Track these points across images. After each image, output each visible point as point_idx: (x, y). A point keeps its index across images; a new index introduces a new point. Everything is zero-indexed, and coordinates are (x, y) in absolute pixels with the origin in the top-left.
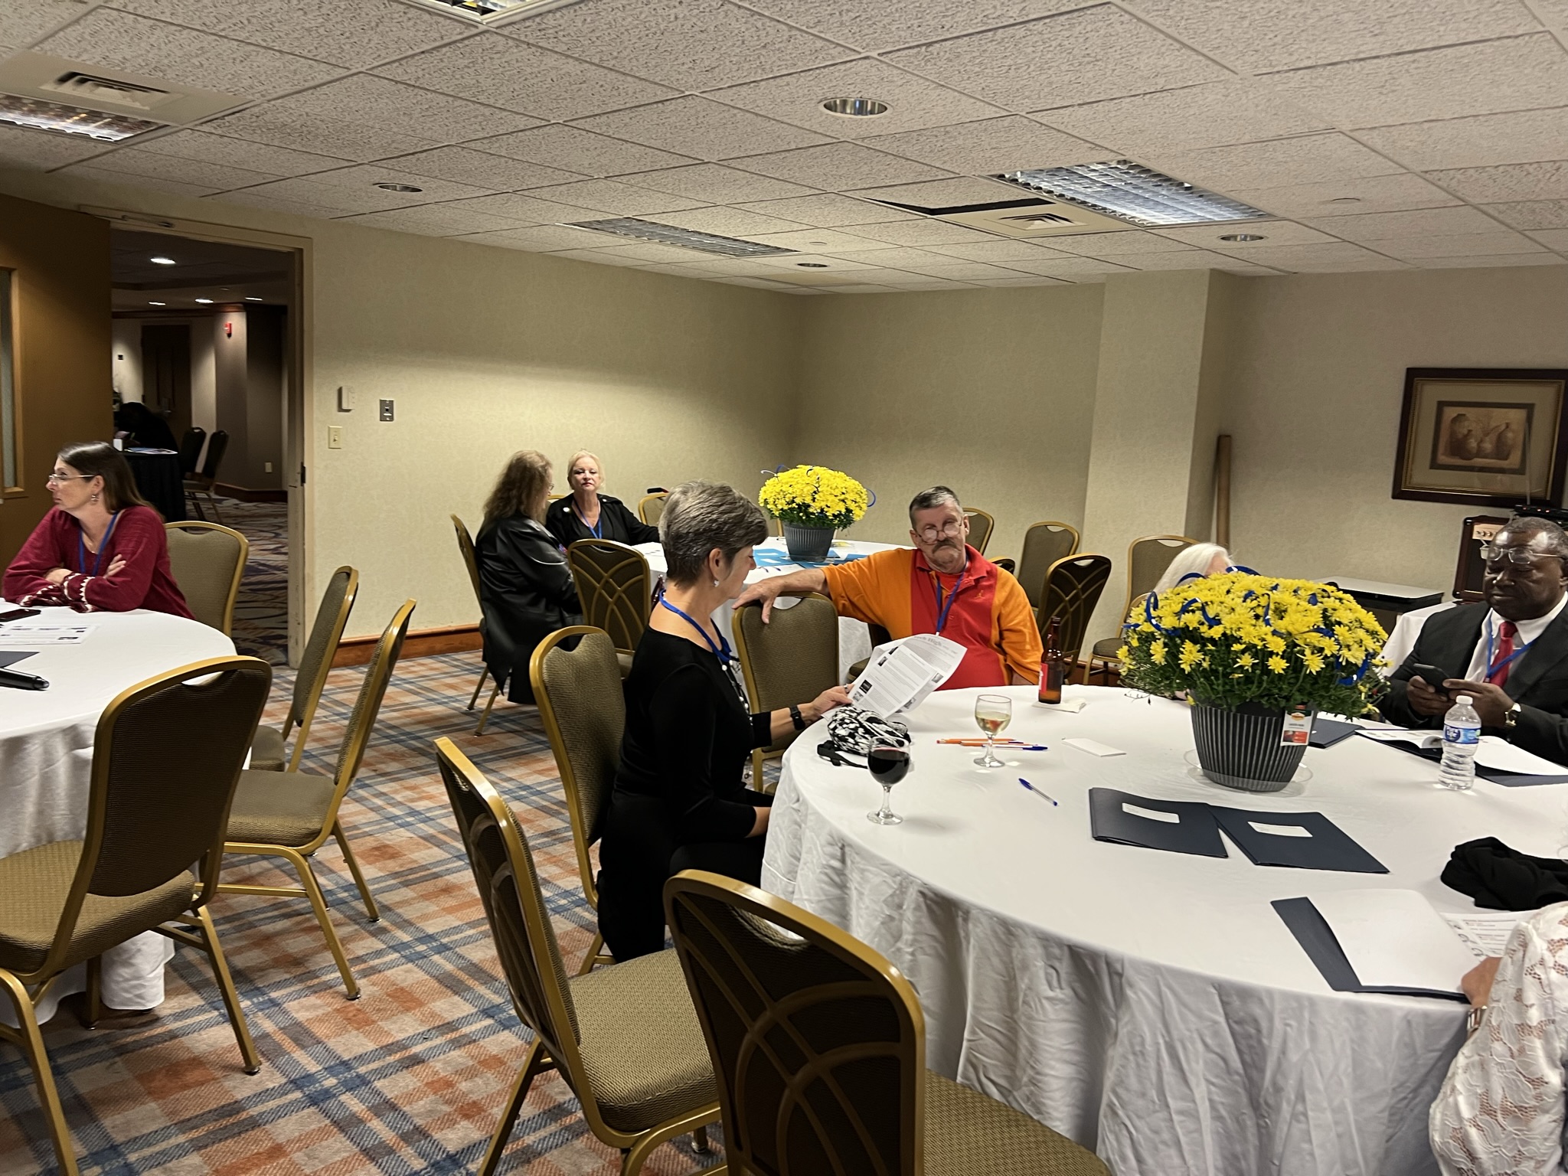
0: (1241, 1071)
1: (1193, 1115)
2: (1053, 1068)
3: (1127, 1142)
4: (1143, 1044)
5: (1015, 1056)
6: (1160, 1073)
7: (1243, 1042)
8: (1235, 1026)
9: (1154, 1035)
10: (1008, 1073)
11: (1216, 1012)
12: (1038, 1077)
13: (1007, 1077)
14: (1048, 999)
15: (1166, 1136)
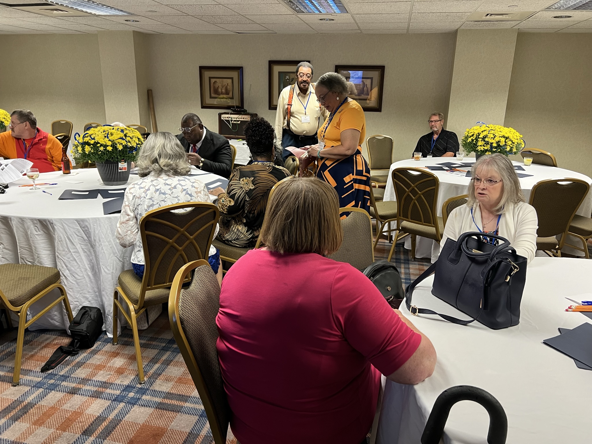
0: (87, 239)
1: (77, 252)
2: (42, 252)
3: (62, 263)
4: (61, 238)
5: (32, 252)
6: (67, 244)
7: (86, 232)
8: (83, 229)
9: (63, 236)
10: (32, 258)
11: (78, 227)
12: (39, 255)
13: (32, 259)
14: (36, 235)
15: (72, 259)
